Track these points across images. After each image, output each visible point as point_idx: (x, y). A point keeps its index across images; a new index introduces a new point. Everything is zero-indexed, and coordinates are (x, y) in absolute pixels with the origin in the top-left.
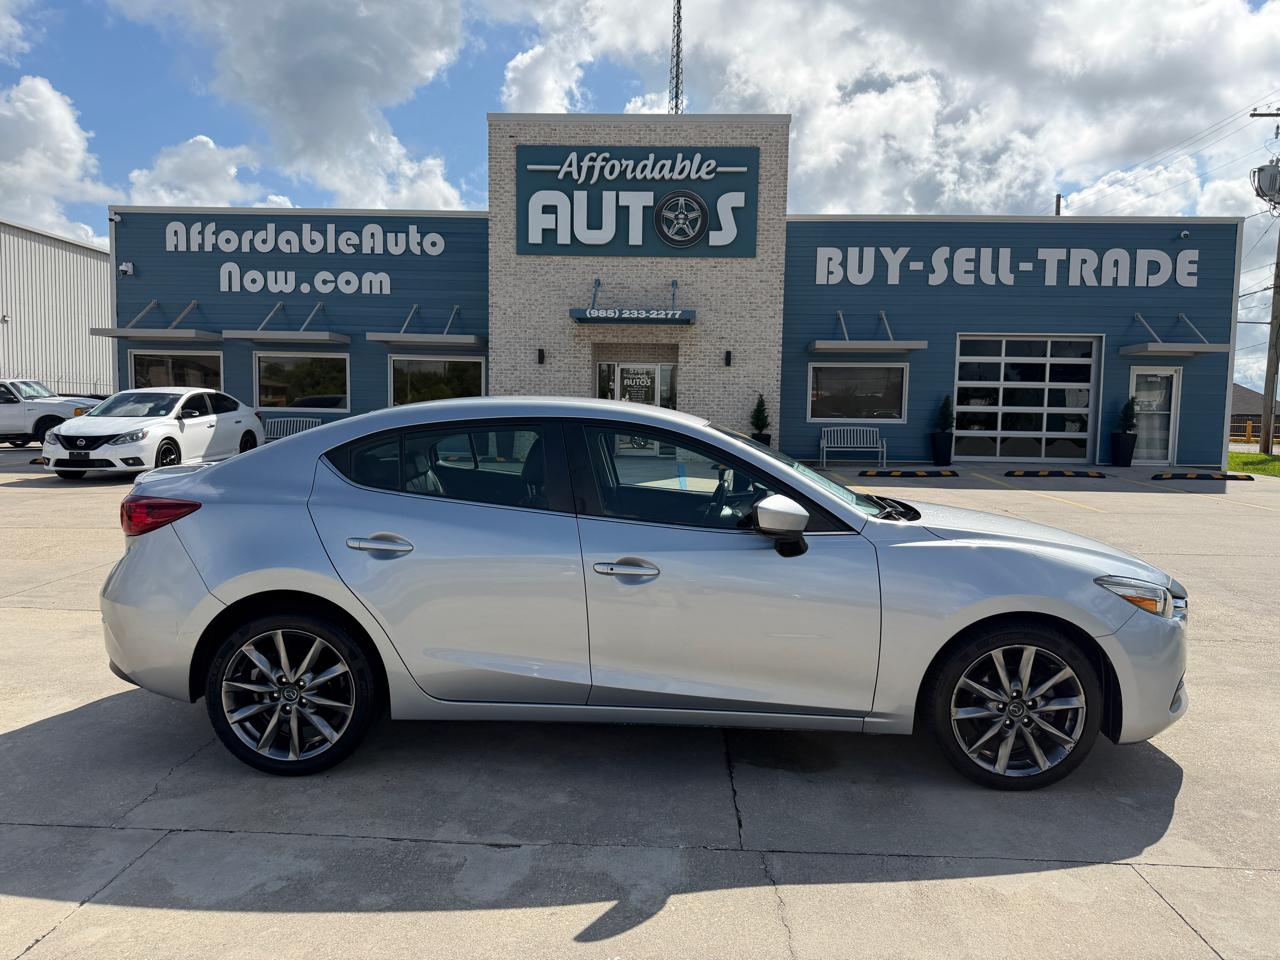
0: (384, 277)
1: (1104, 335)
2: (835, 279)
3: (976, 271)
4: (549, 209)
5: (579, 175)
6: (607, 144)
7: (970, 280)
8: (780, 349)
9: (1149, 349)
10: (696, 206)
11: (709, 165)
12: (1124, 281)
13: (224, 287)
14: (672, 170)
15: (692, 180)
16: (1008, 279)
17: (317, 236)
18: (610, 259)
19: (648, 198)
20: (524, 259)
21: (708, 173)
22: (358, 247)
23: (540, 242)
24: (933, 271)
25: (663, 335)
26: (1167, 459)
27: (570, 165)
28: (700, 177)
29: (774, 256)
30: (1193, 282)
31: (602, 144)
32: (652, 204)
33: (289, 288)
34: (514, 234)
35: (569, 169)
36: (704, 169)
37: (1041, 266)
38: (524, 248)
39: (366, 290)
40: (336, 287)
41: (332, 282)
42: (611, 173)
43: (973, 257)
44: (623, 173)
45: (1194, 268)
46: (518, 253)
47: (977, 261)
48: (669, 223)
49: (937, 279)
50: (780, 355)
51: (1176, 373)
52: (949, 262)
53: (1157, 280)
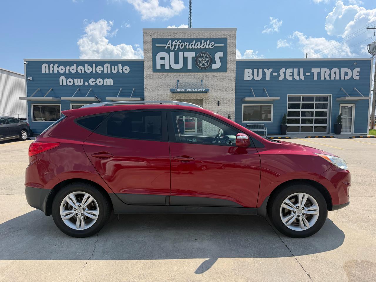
0: (111, 80)
1: (332, 95)
2: (250, 78)
3: (293, 76)
4: (163, 58)
5: (172, 47)
6: (180, 38)
7: (291, 78)
8: (235, 100)
9: (347, 99)
10: (208, 57)
11: (212, 44)
12: (337, 78)
13: (61, 84)
14: (200, 45)
15: (207, 49)
16: (302, 78)
17: (90, 67)
18: (181, 73)
19: (193, 54)
20: (155, 74)
21: (212, 46)
22: (103, 71)
23: (160, 68)
24: (280, 76)
25: (198, 97)
26: (351, 132)
27: (169, 44)
28: (209, 48)
29: (232, 72)
30: (358, 78)
31: (179, 38)
32: (194, 56)
33: (81, 84)
34: (152, 66)
35: (169, 46)
36: (210, 45)
37: (312, 74)
38: (155, 70)
39: (105, 84)
40: (96, 83)
41: (94, 82)
42: (182, 47)
43: (292, 71)
44: (185, 47)
45: (358, 74)
46: (153, 72)
47: (293, 72)
48: (200, 62)
49: (281, 78)
50: (234, 102)
51: (353, 105)
52: (285, 73)
53: (347, 78)
